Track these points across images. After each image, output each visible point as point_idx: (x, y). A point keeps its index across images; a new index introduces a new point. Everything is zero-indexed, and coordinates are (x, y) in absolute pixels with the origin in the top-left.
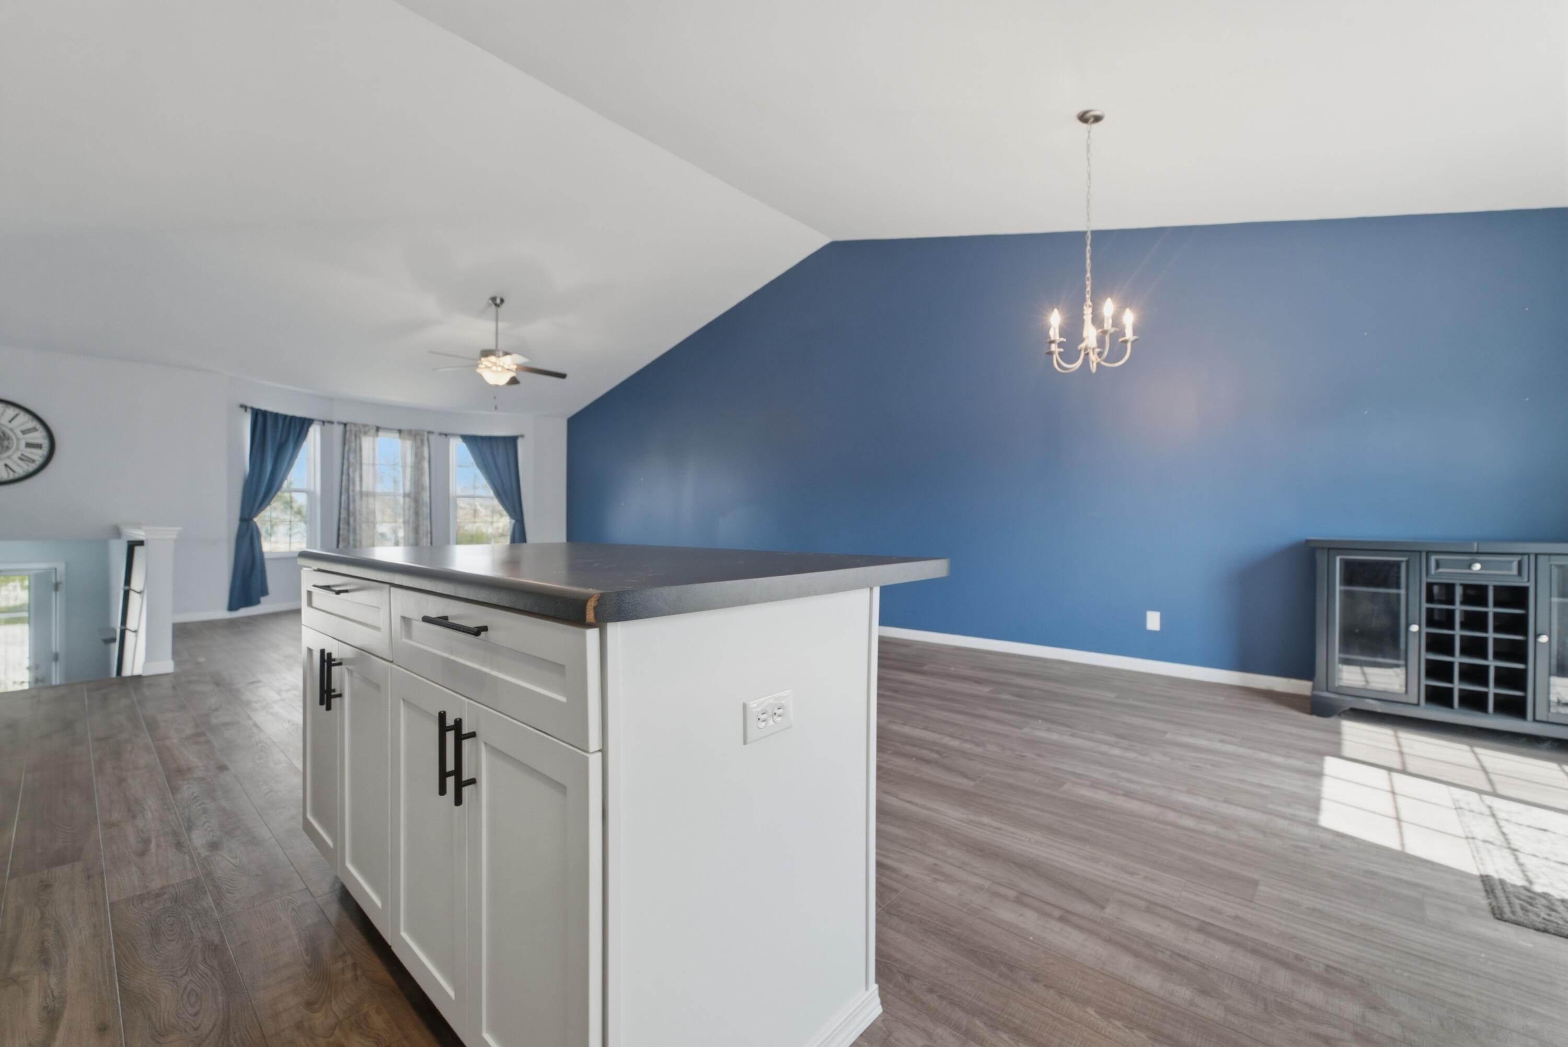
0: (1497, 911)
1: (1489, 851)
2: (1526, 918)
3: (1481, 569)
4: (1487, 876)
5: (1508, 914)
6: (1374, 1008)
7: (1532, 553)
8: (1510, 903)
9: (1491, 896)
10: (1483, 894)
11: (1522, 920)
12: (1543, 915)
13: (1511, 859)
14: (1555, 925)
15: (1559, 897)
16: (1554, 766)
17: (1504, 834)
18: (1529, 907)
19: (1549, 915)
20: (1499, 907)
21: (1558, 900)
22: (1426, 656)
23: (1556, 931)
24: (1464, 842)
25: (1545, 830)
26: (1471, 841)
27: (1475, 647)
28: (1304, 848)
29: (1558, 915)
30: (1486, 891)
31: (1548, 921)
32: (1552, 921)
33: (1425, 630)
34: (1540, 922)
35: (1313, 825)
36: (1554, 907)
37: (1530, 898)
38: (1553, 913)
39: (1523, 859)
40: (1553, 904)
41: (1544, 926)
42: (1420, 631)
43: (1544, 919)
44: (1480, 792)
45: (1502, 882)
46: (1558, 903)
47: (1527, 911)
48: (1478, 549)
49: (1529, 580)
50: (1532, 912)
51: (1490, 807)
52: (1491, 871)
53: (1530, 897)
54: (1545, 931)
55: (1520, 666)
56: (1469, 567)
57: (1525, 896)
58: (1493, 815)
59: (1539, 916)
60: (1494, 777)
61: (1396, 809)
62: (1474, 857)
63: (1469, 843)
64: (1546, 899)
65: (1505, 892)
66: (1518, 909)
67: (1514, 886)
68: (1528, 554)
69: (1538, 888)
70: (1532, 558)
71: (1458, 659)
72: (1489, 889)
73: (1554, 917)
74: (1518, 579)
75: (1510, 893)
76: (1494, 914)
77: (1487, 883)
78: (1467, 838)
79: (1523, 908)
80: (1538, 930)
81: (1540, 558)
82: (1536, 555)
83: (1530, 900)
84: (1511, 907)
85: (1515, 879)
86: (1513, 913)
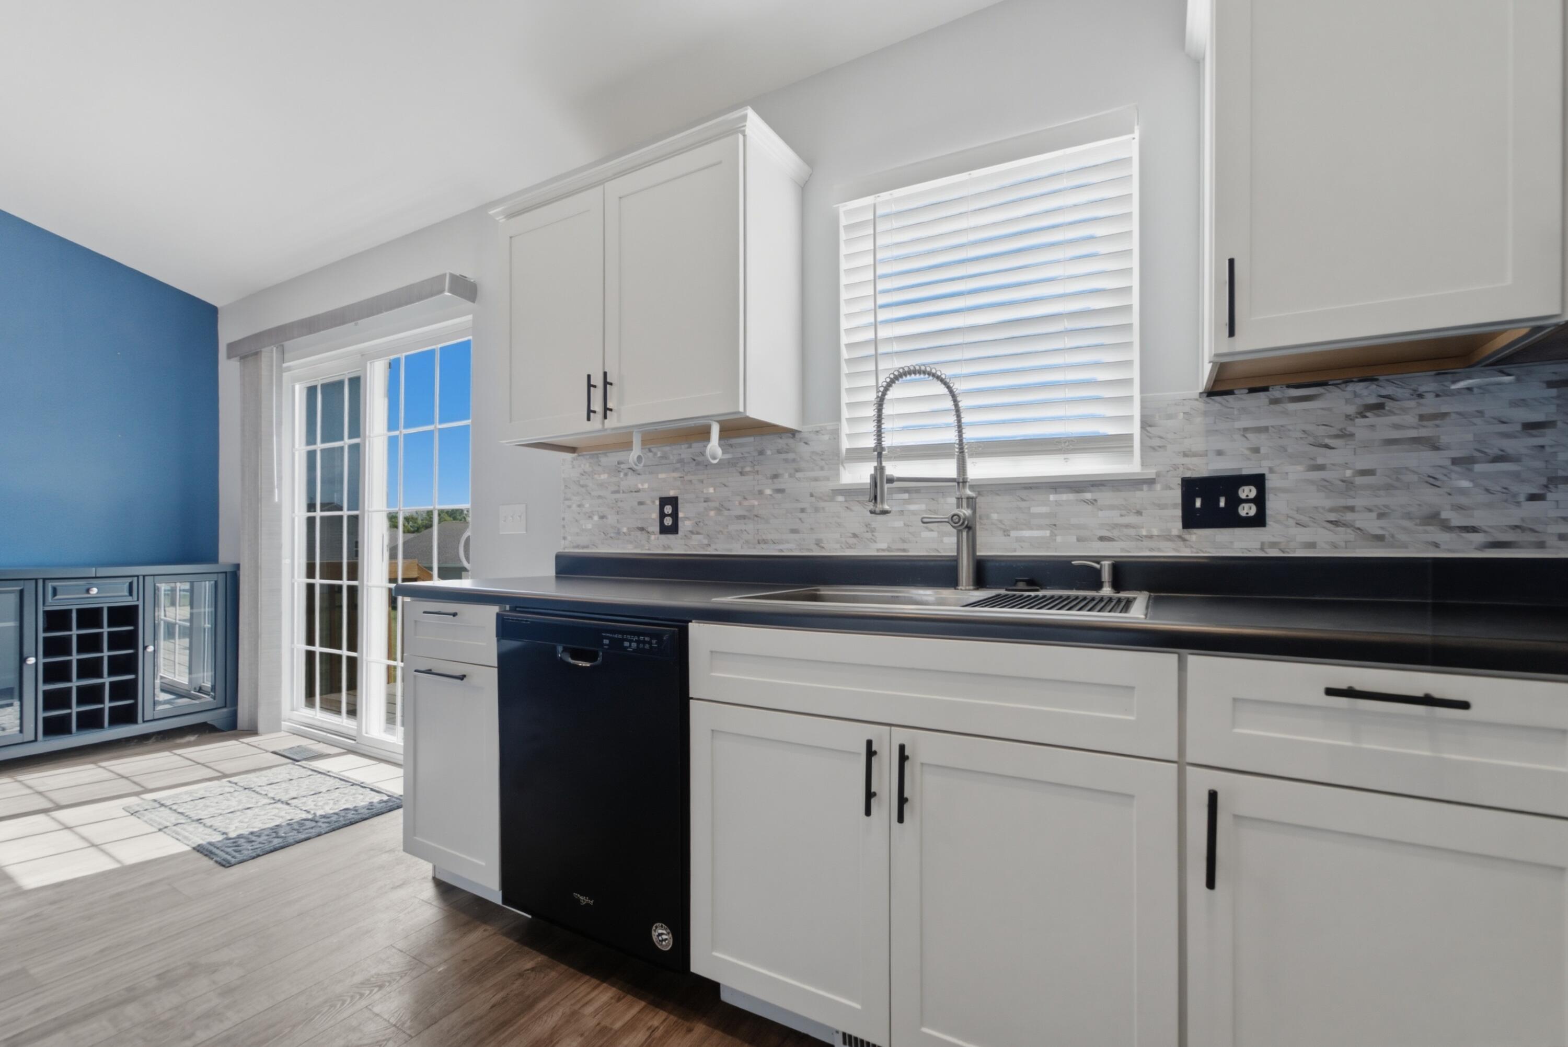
0: (224, 863)
1: (184, 829)
2: (243, 855)
3: (98, 593)
4: (199, 845)
5: (233, 861)
6: (214, 972)
7: (141, 575)
8: (227, 853)
9: (212, 856)
10: (206, 859)
11: (241, 858)
12: (250, 848)
13: (201, 828)
14: (260, 849)
15: (247, 833)
16: (167, 753)
17: (182, 813)
18: (239, 848)
19: (252, 846)
20: (224, 860)
21: (249, 834)
22: (42, 687)
23: (263, 852)
24: (161, 833)
25: (203, 798)
26: (165, 830)
27: (89, 669)
28: (36, 916)
29: (256, 843)
30: (206, 855)
31: (254, 849)
32: (257, 848)
33: (42, 660)
34: (252, 853)
35: (21, 893)
36: (251, 840)
37: (234, 842)
38: (253, 843)
39: (208, 822)
40: (248, 838)
41: (255, 853)
42: (36, 663)
43: (252, 850)
44: (137, 794)
45: (210, 844)
46: (250, 836)
47: (240, 851)
48: (96, 574)
49: (138, 600)
50: (243, 850)
51: (155, 801)
52: (199, 841)
53: (236, 842)
54: (259, 856)
55: (132, 677)
56: (88, 591)
57: (230, 843)
58: (162, 805)
59: (248, 850)
60: (136, 779)
61: (84, 838)
62: (177, 839)
63: (165, 833)
64: (242, 838)
65: (218, 848)
66: (235, 854)
67: (219, 842)
68: (138, 576)
69: (233, 835)
70: (141, 579)
71: (75, 683)
72: (206, 853)
73: (256, 845)
74: (130, 598)
75: (221, 847)
76: (223, 866)
77: (199, 849)
78: (160, 830)
79: (236, 851)
80: (254, 858)
81: (147, 578)
82: (144, 576)
83: (235, 844)
84: (230, 855)
85: (217, 838)
86: (233, 857)
